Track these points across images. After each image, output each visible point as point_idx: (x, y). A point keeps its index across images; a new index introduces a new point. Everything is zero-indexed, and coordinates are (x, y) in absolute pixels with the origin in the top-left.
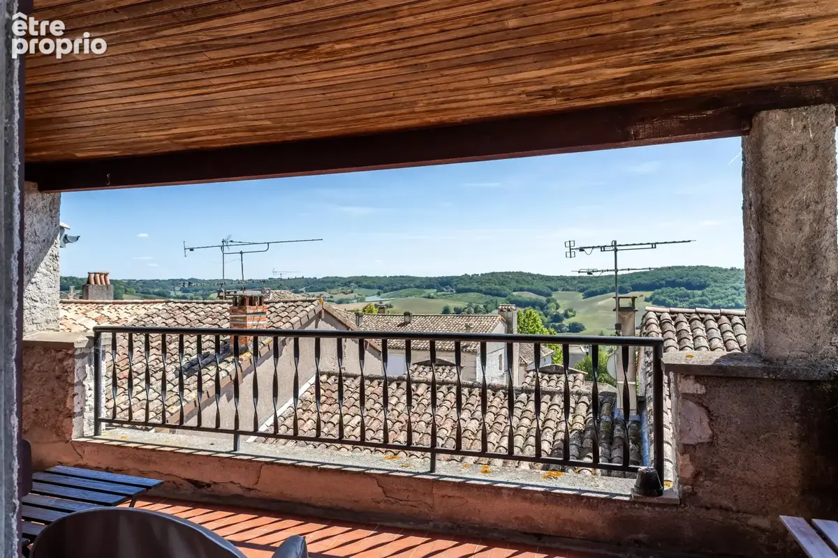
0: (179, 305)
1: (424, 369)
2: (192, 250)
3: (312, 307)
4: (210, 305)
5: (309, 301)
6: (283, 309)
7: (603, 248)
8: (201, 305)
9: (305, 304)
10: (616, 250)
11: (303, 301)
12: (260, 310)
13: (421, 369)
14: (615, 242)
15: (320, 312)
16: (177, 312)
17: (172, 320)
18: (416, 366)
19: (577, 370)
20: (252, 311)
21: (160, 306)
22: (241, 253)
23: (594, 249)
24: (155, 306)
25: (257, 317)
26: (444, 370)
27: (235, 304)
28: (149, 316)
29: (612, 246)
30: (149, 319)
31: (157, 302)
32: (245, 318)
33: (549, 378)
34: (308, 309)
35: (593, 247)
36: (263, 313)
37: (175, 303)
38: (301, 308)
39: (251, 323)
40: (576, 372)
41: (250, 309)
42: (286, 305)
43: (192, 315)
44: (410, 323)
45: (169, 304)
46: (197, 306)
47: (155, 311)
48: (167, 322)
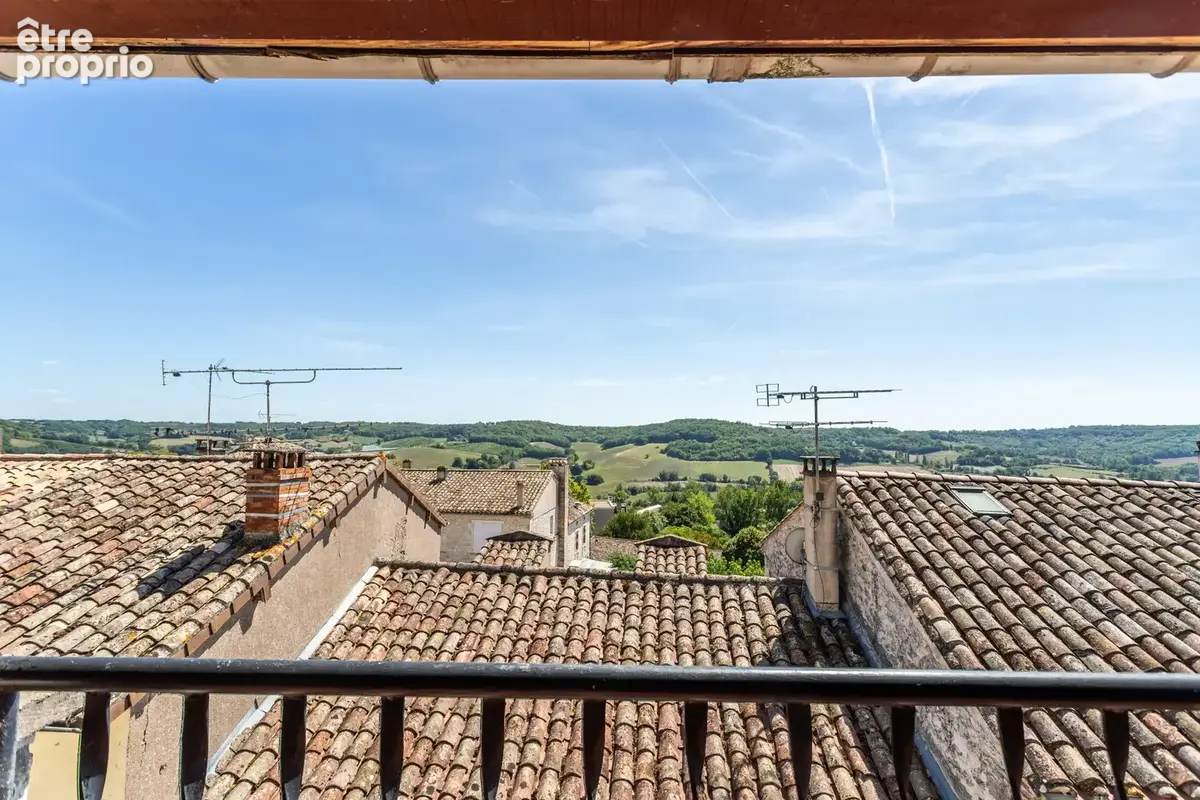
0: (134, 462)
1: (503, 545)
2: (177, 374)
3: (371, 467)
4: (193, 464)
5: (364, 458)
6: (323, 470)
7: (803, 395)
8: (176, 464)
9: (359, 463)
10: (816, 399)
11: (357, 458)
12: (300, 475)
13: (499, 545)
14: (816, 388)
15: (382, 475)
16: (133, 474)
17: (123, 489)
18: (491, 542)
19: (695, 541)
20: (288, 477)
21: (97, 465)
22: (268, 383)
23: (795, 396)
24: (87, 464)
25: (295, 485)
26: (530, 546)
27: (257, 465)
28: (76, 482)
29: (812, 393)
30: (76, 487)
31: (90, 459)
32: (276, 489)
33: (666, 553)
34: (366, 470)
35: (793, 394)
36: (305, 479)
37: (127, 459)
38: (353, 470)
39: (286, 495)
40: (695, 545)
41: (285, 474)
42: (328, 464)
43: (161, 479)
44: (444, 479)
45: (116, 461)
46: (169, 465)
47: (87, 473)
48: (114, 492)
